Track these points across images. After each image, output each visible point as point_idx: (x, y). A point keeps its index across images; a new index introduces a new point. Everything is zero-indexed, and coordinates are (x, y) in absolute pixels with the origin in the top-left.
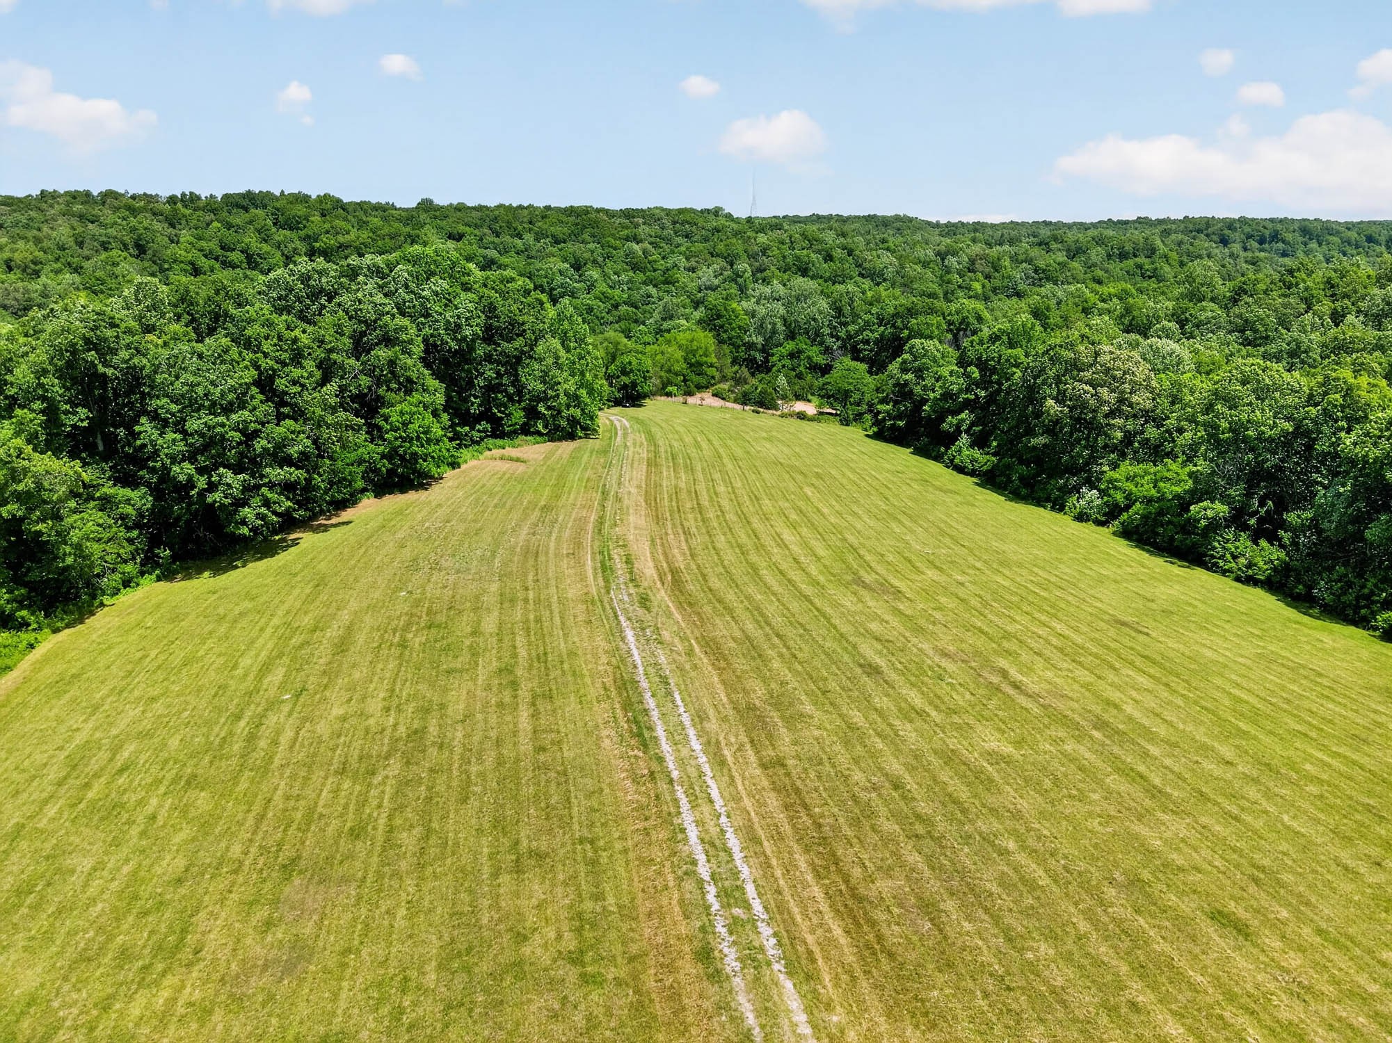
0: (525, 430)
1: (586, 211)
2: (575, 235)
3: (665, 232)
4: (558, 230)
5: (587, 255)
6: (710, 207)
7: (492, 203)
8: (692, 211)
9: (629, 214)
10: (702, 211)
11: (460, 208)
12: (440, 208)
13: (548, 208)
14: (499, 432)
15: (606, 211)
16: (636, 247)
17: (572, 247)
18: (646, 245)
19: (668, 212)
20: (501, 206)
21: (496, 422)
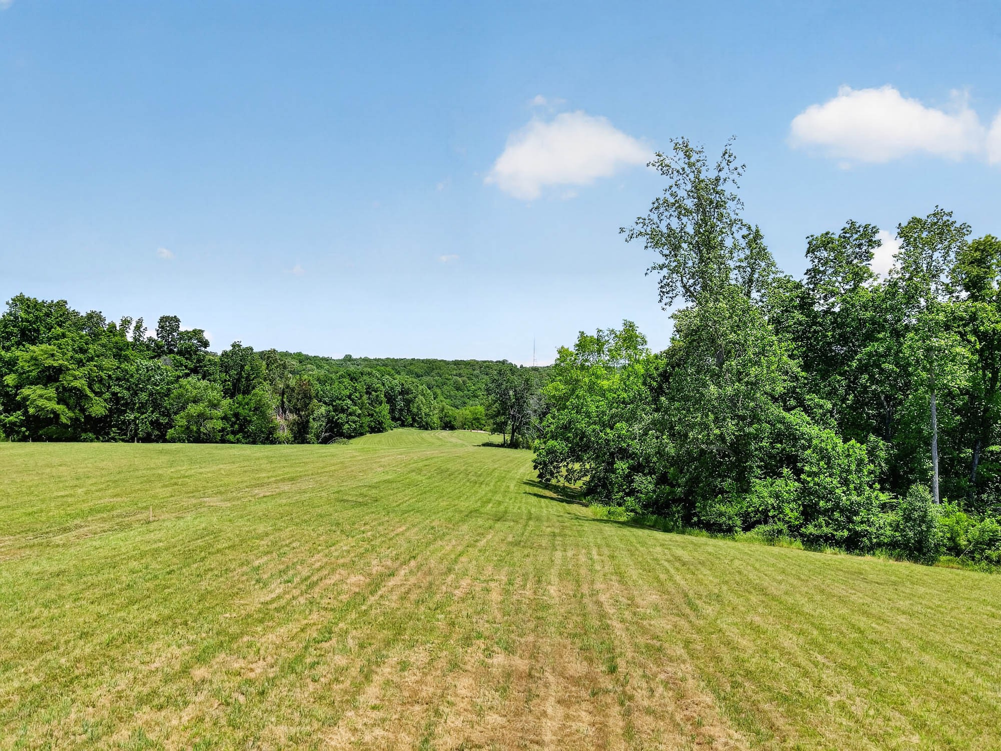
0: (412, 426)
1: (435, 361)
2: (428, 373)
3: (475, 372)
4: (419, 371)
5: (434, 383)
6: (501, 360)
7: (383, 357)
8: (492, 362)
9: (457, 363)
10: (496, 362)
11: (366, 360)
12: (355, 360)
13: (413, 360)
14: (403, 425)
15: (445, 361)
16: (460, 379)
17: (426, 379)
18: (465, 378)
19: (477, 362)
20: (388, 359)
21: (403, 422)
